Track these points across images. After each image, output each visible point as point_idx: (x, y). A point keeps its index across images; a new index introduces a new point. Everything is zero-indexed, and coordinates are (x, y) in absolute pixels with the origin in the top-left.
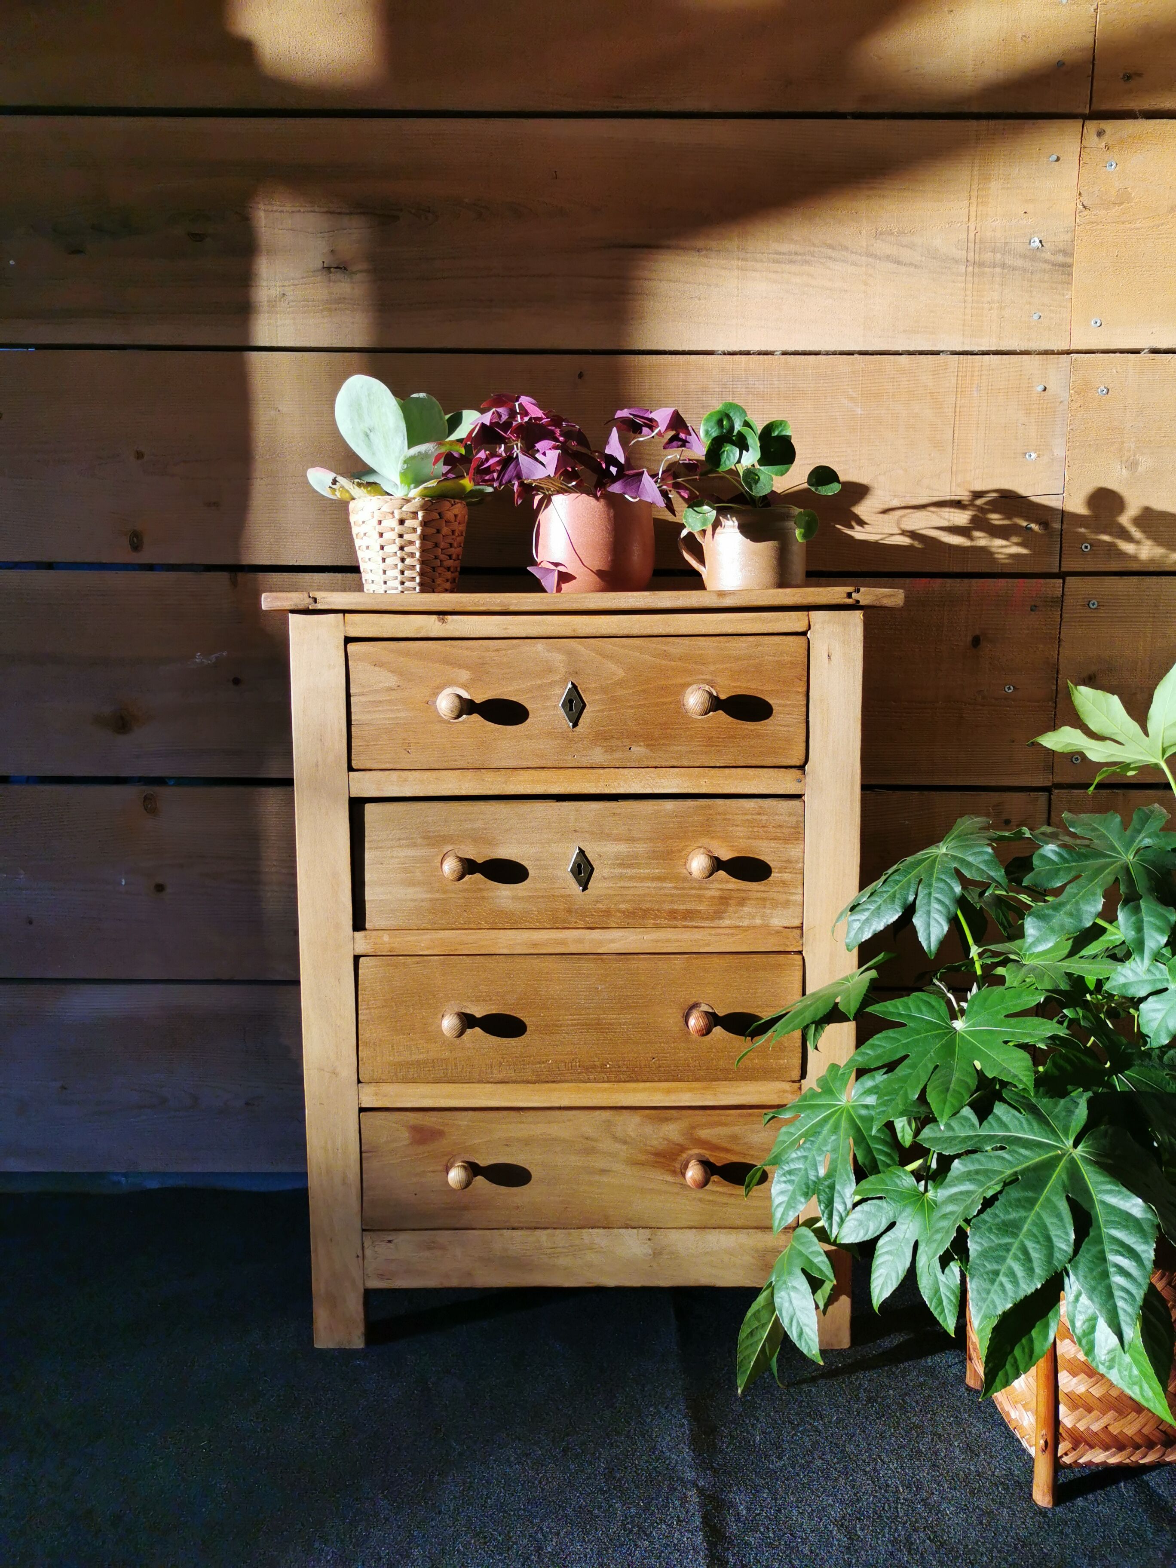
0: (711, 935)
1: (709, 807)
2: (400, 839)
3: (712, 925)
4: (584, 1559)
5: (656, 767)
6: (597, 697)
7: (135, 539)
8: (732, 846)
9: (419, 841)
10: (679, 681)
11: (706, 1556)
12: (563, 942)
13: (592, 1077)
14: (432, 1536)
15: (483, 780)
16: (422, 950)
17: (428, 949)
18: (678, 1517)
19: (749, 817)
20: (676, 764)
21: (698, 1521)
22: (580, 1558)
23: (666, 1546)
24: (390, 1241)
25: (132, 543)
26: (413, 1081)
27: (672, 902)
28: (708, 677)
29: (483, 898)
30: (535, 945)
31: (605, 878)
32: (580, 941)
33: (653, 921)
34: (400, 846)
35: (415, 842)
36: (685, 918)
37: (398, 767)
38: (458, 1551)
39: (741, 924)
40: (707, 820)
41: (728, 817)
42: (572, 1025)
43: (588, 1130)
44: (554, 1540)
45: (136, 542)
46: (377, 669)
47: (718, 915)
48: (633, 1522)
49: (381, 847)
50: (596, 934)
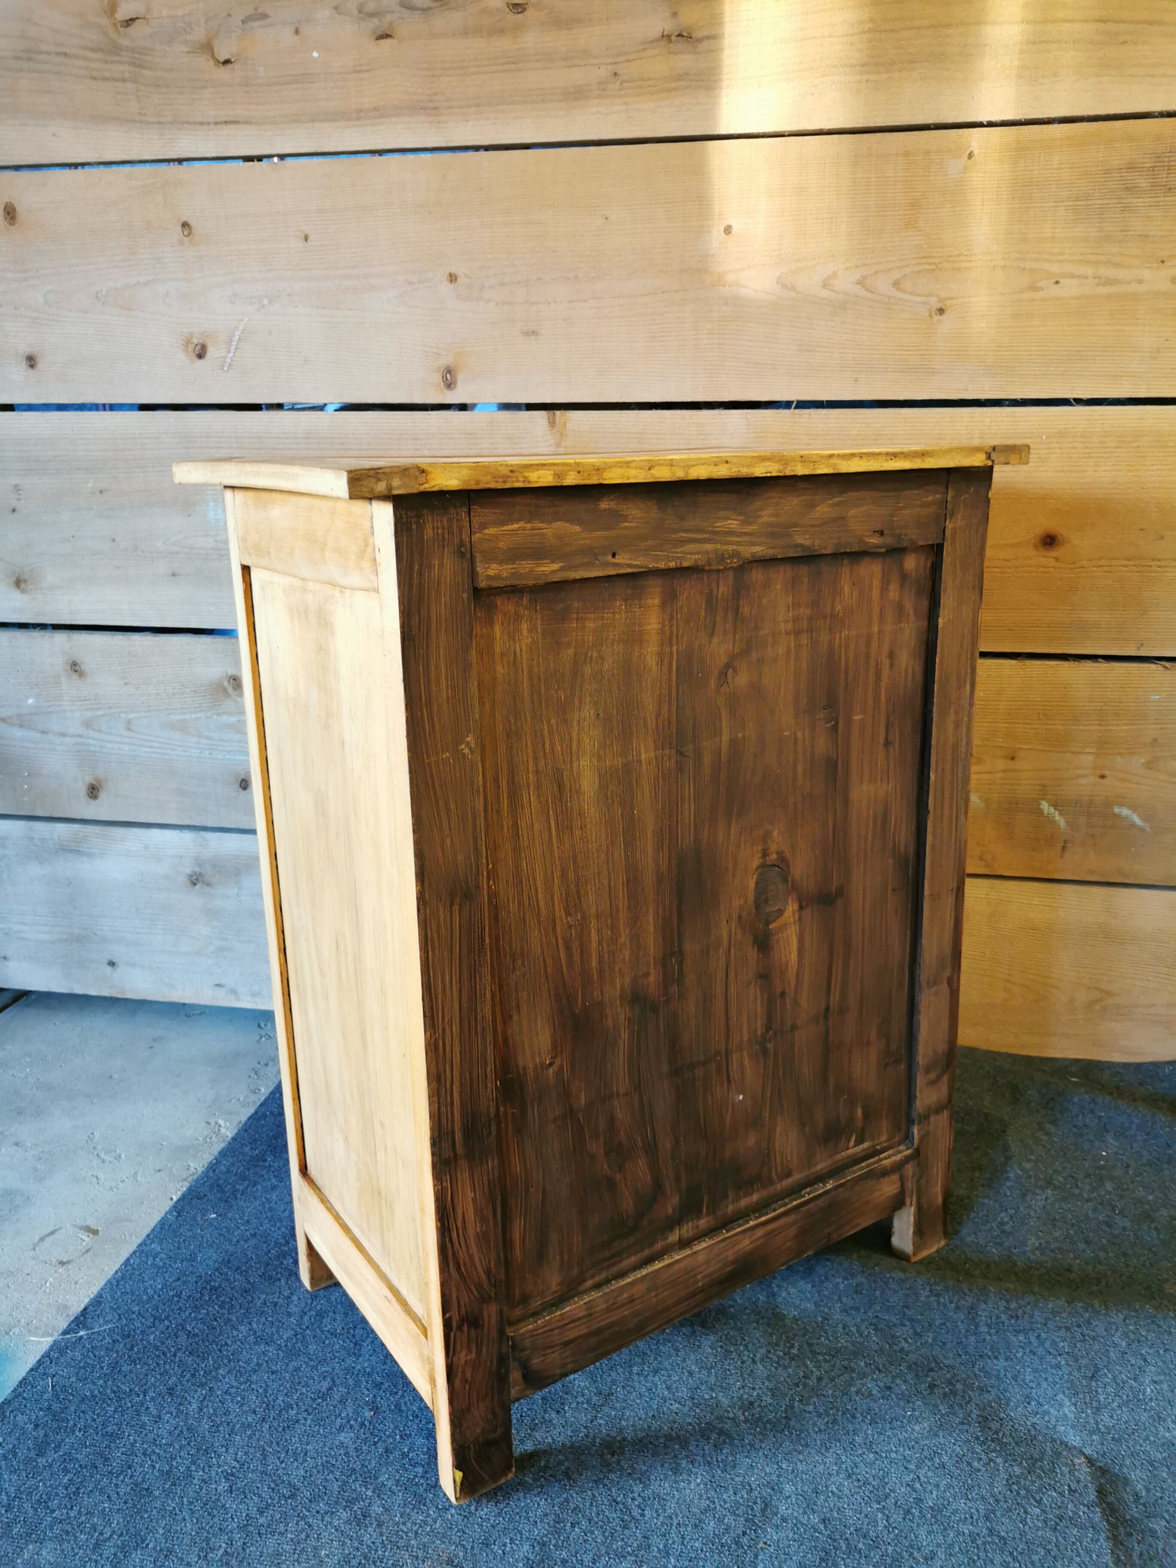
4: (971, 1520)
7: (448, 376)
11: (1108, 1538)
14: (803, 1472)
18: (1069, 1486)
21: (1092, 1495)
22: (966, 1518)
23: (1061, 1518)
25: (445, 379)
38: (832, 1492)
44: (935, 1493)
45: (449, 379)
48: (1018, 1483)
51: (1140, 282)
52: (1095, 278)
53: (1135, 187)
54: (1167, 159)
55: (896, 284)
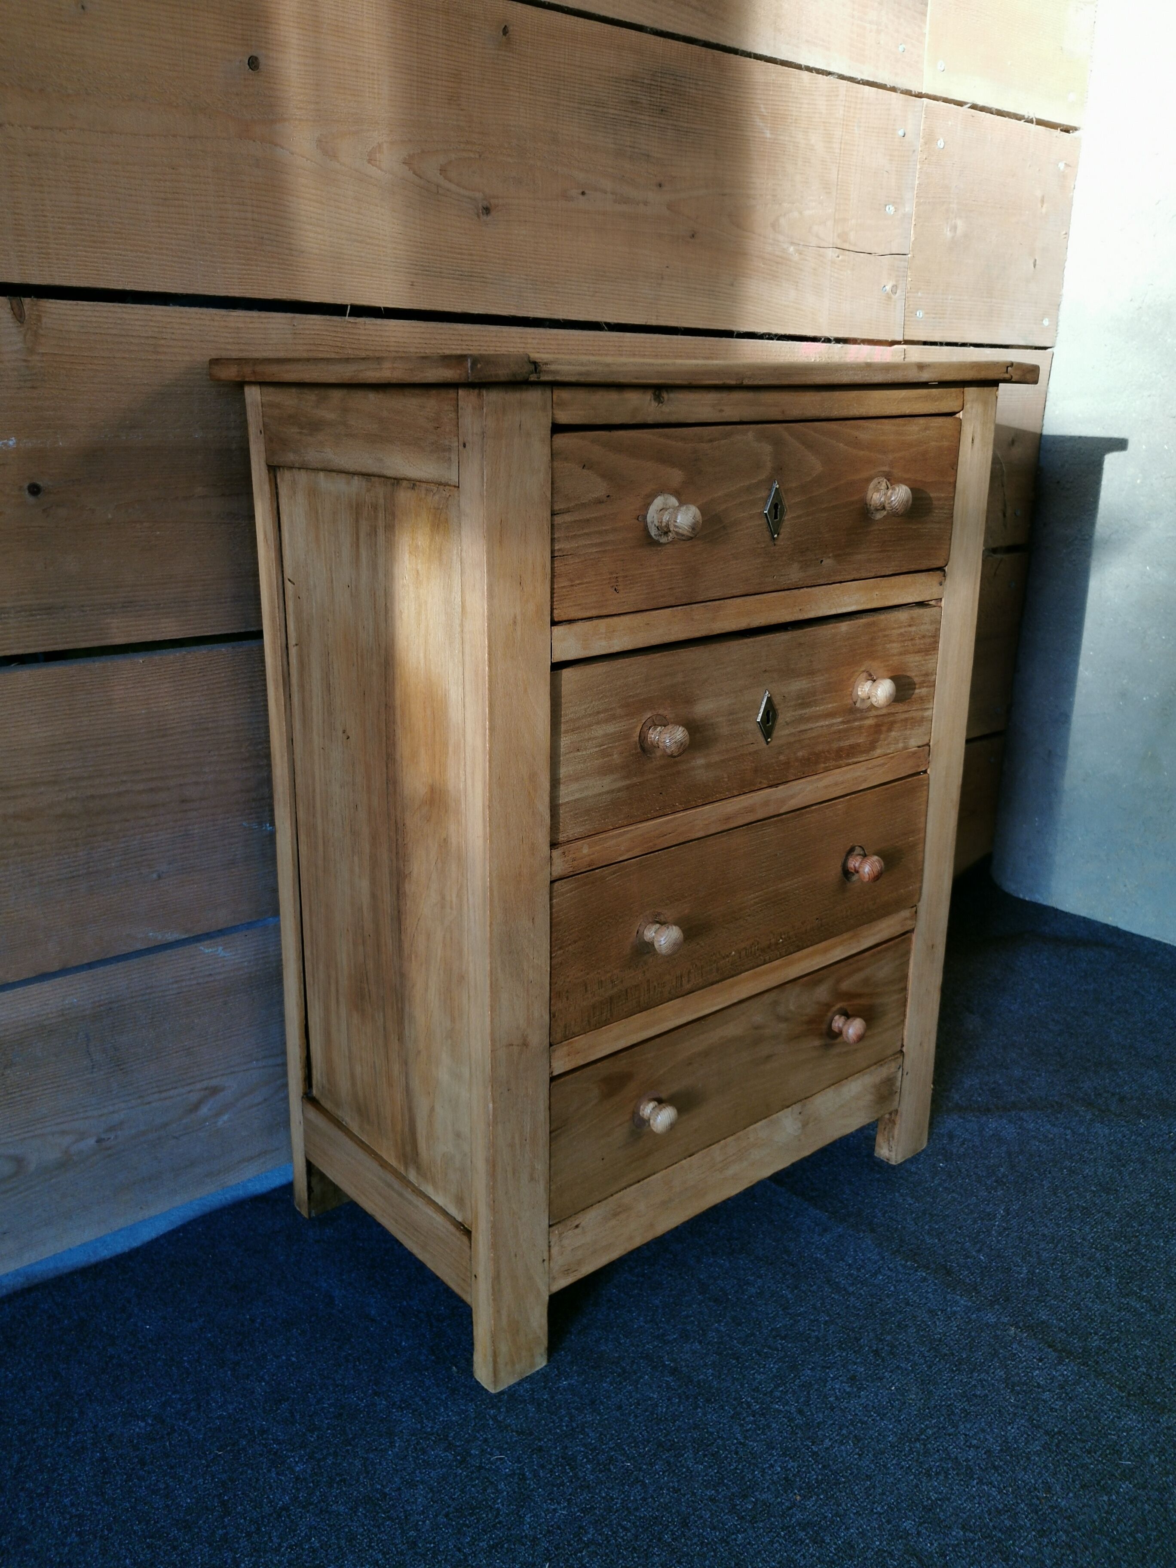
0: (868, 769)
1: (873, 624)
2: (598, 713)
3: (867, 758)
5: (841, 582)
6: (797, 500)
8: (888, 666)
9: (619, 711)
10: (864, 475)
12: (751, 810)
13: (767, 958)
15: (692, 619)
16: (621, 855)
17: (628, 851)
19: (902, 630)
20: (857, 577)
24: (577, 1226)
26: (607, 1022)
27: (839, 739)
28: (886, 469)
29: (679, 772)
30: (728, 819)
31: (787, 724)
32: (766, 803)
33: (823, 765)
34: (598, 723)
35: (614, 714)
36: (848, 756)
37: (604, 612)
39: (888, 751)
40: (872, 639)
41: (886, 633)
42: (756, 903)
43: (758, 1019)
46: (585, 472)
47: (872, 746)
49: (578, 728)
50: (780, 792)
51: (646, 203)
52: (612, 193)
53: (637, 102)
54: (659, 79)
55: (443, 170)
